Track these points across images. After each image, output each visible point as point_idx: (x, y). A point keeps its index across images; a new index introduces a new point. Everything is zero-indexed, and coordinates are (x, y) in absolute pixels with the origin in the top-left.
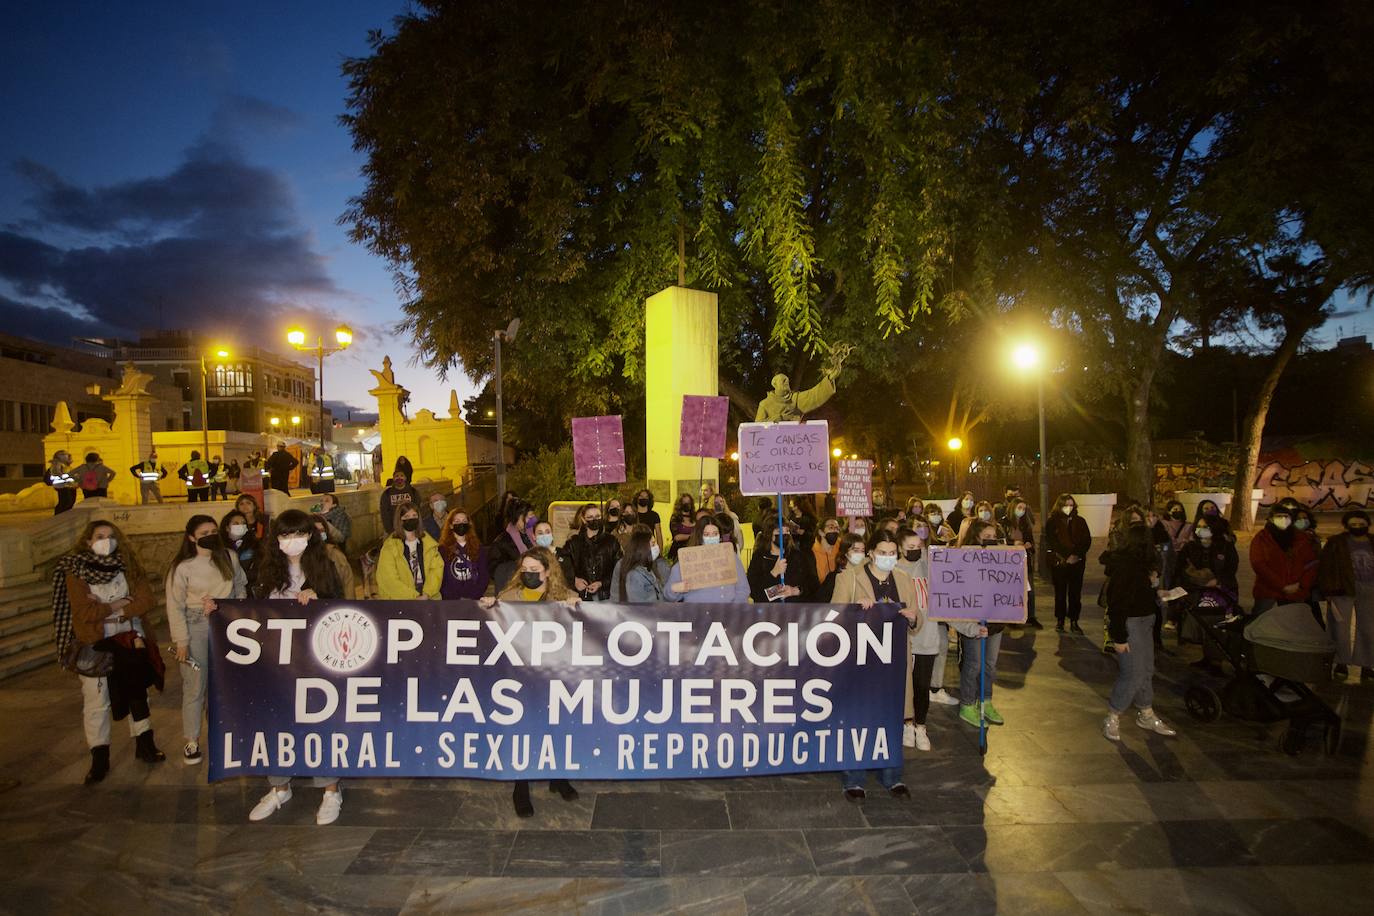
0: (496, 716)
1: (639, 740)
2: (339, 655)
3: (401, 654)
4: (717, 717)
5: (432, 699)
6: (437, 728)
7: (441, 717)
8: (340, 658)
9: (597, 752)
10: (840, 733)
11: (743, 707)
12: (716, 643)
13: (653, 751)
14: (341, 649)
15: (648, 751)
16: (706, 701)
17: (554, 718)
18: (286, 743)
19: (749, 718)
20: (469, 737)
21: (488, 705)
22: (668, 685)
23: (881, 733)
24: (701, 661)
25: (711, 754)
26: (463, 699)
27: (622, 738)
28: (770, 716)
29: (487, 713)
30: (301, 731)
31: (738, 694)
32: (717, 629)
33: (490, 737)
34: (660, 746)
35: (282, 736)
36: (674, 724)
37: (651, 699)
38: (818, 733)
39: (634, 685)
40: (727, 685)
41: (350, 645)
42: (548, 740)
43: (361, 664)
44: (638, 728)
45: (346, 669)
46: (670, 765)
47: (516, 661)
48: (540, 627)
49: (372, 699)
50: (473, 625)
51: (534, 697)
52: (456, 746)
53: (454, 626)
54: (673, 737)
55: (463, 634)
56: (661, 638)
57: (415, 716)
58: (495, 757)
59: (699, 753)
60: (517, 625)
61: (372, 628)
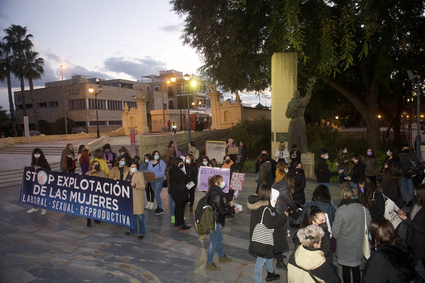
0: (63, 198)
1: (84, 208)
3: (50, 182)
4: (98, 205)
5: (54, 194)
6: (53, 199)
7: (54, 197)
9: (77, 209)
10: (120, 215)
11: (103, 203)
12: (99, 187)
13: (87, 211)
14: (41, 179)
15: (86, 211)
16: (96, 201)
17: (71, 200)
18: (32, 198)
19: (104, 207)
20: (58, 202)
21: (62, 195)
22: (90, 195)
23: (128, 218)
24: (96, 191)
25: (97, 214)
26: (58, 193)
27: (82, 207)
28: (108, 207)
29: (61, 197)
30: (34, 195)
31: (102, 200)
32: (99, 183)
33: (61, 202)
34: (88, 210)
35: (32, 196)
36: (91, 206)
37: (87, 199)
38: (116, 214)
39: (84, 194)
40: (101, 197)
42: (69, 204)
43: (44, 183)
44: (84, 205)
45: (42, 184)
46: (89, 215)
47: (67, 186)
48: (71, 178)
49: (45, 191)
50: (62, 177)
51: (68, 194)
52: (55, 204)
53: (59, 177)
54: (90, 208)
55: (60, 179)
56: (90, 184)
57: (51, 196)
58: (61, 207)
59: (94, 213)
60: (68, 178)
61: (46, 176)
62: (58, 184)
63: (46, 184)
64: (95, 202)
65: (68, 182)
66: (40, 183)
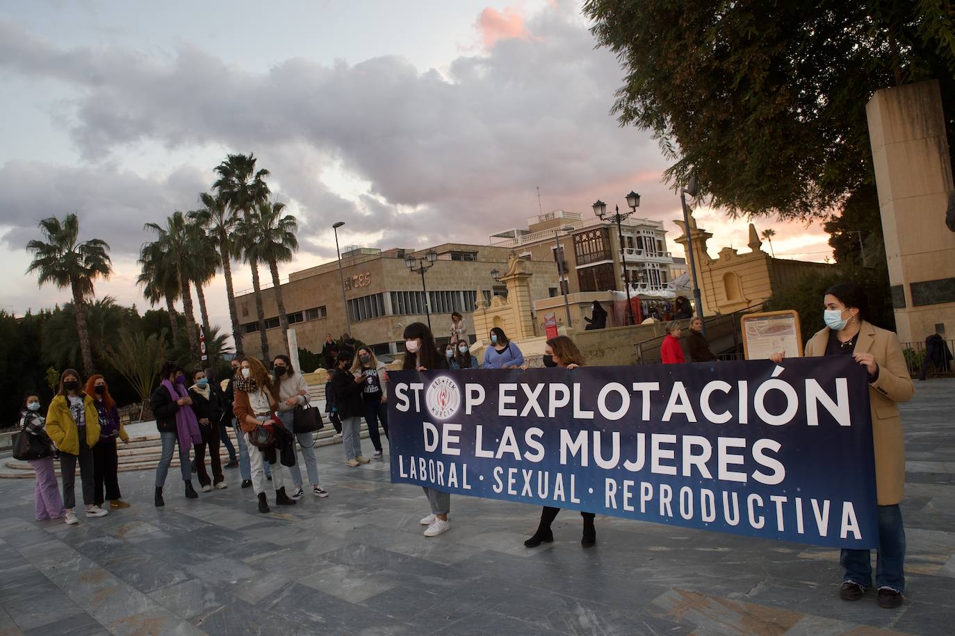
0: (528, 455)
1: (620, 484)
2: (439, 407)
3: (474, 407)
4: (680, 470)
5: (491, 444)
6: (493, 462)
7: (495, 454)
8: (440, 410)
9: (591, 491)
10: (798, 501)
11: (701, 461)
12: (679, 402)
13: (630, 495)
14: (441, 403)
15: (627, 495)
16: (670, 454)
17: (563, 461)
19: (706, 474)
20: (512, 470)
21: (523, 447)
22: (641, 437)
23: (848, 508)
24: (666, 417)
25: (675, 503)
26: (508, 443)
27: (608, 481)
28: (724, 475)
29: (522, 454)
31: (696, 450)
32: (679, 388)
33: (524, 471)
34: (635, 490)
36: (646, 474)
37: (629, 451)
38: (773, 498)
39: (616, 436)
40: (688, 441)
41: (446, 402)
42: (559, 476)
43: (451, 415)
44: (620, 474)
45: (443, 418)
46: (643, 510)
47: (540, 414)
48: (554, 387)
49: (456, 439)
50: (514, 387)
51: (551, 442)
52: (504, 477)
53: (503, 387)
54: (644, 485)
55: (508, 393)
56: (636, 397)
57: (480, 453)
58: (527, 486)
59: (665, 501)
60: (540, 387)
62: (503, 412)
63: (460, 417)
64: (663, 462)
65: (543, 400)
66: (433, 414)
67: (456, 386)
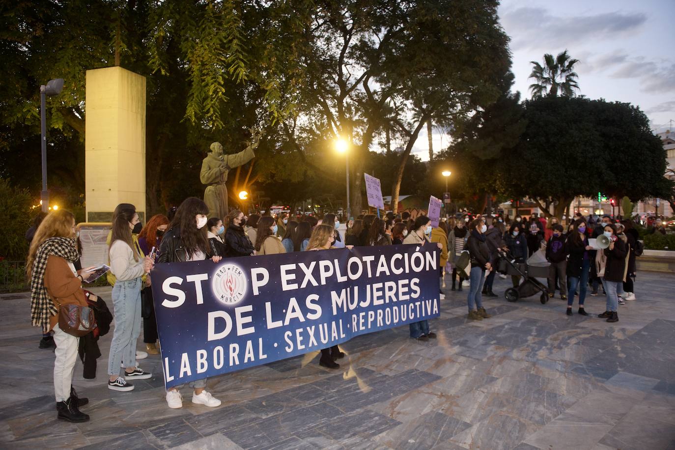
0: (310, 316)
1: (358, 316)
2: (228, 294)
3: (260, 288)
4: (385, 301)
6: (284, 329)
7: (283, 323)
8: (229, 296)
9: (349, 326)
11: (392, 294)
12: (382, 265)
14: (229, 290)
16: (380, 293)
18: (202, 356)
19: (394, 299)
20: (298, 331)
21: (305, 310)
22: (368, 287)
24: (378, 274)
25: (384, 319)
26: (293, 310)
28: (402, 298)
29: (305, 315)
31: (391, 289)
32: (383, 259)
33: (308, 328)
35: (199, 352)
36: (372, 307)
37: (362, 297)
39: (356, 289)
40: (388, 284)
41: (233, 287)
43: (240, 299)
44: (358, 310)
45: (233, 303)
46: (369, 327)
47: (315, 283)
48: (322, 264)
50: (293, 267)
51: (325, 302)
52: (293, 338)
53: (284, 268)
55: (288, 272)
56: (364, 264)
57: (271, 325)
58: (312, 339)
59: (380, 318)
60: (313, 264)
61: (243, 275)
62: (286, 287)
63: (249, 299)
65: (316, 273)
66: (223, 301)
67: (242, 271)
